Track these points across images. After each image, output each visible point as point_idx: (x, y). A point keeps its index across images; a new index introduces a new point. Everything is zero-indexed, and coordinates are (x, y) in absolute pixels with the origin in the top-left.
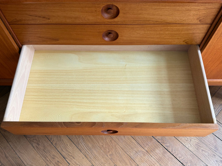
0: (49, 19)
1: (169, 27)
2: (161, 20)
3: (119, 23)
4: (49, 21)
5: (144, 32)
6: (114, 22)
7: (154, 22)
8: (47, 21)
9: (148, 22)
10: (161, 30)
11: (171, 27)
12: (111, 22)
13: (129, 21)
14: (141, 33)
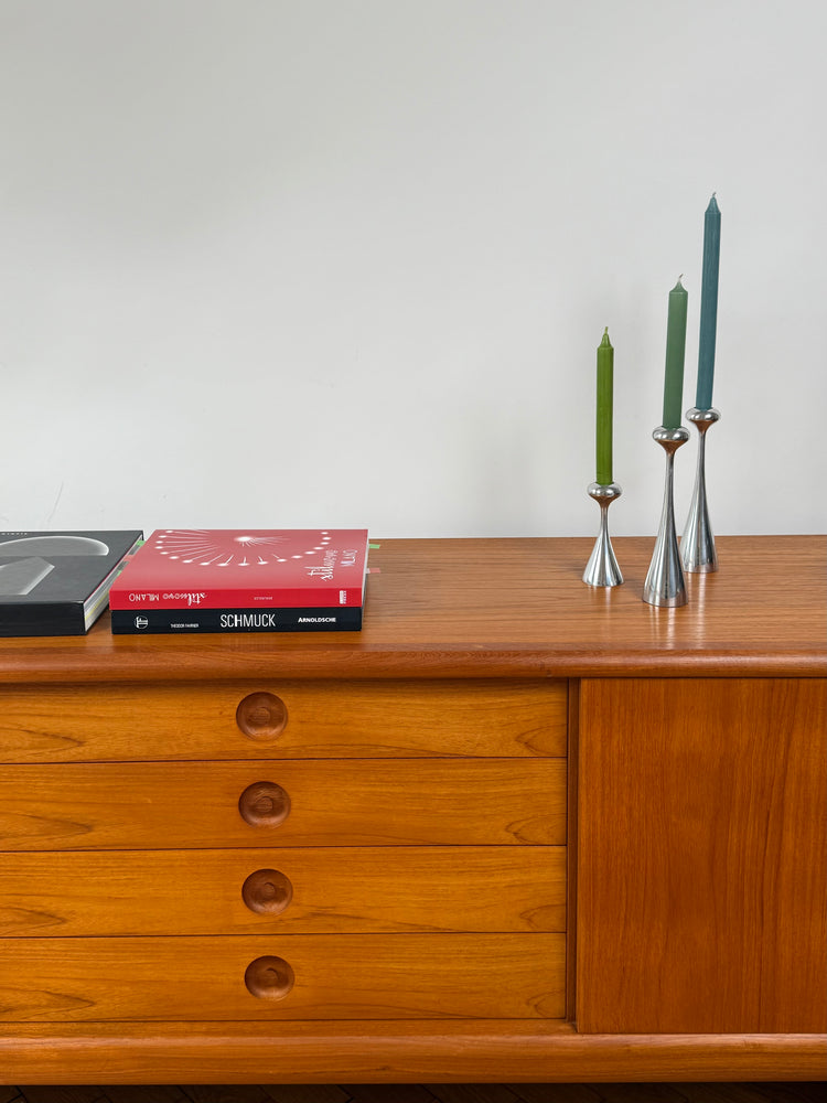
0: (80, 744)
1: (442, 771)
2: (413, 742)
3: (290, 754)
4: (81, 749)
5: (369, 789)
6: (273, 751)
7: (392, 752)
8: (73, 752)
9: (374, 751)
10: (422, 782)
11: (449, 768)
12: (263, 751)
13: (318, 747)
14: (362, 795)
